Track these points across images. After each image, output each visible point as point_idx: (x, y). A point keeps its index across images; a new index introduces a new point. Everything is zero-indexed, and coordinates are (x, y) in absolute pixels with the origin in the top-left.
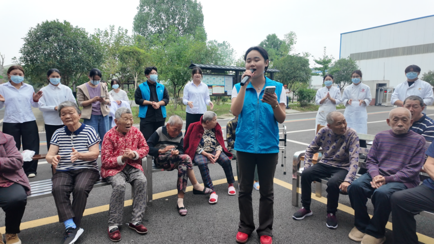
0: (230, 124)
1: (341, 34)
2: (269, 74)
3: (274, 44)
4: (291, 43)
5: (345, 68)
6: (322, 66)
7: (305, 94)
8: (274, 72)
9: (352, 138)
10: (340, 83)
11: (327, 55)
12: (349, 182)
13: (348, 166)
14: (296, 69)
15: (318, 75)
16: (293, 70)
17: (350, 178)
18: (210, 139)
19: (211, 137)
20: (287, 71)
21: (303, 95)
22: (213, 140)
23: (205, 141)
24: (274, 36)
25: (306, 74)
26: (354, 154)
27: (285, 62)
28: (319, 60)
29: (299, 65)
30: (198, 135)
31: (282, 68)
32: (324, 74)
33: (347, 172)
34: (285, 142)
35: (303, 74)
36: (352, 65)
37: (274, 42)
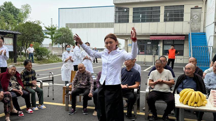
0: (23, 73)
1: (59, 9)
2: (13, 35)
3: (11, 10)
4: (27, 12)
5: (65, 34)
6: (50, 32)
7: (40, 52)
8: (17, 34)
9: (89, 75)
10: (62, 44)
11: (53, 24)
12: (91, 93)
13: (90, 87)
14: (33, 33)
15: (48, 37)
16: (32, 34)
17: (92, 91)
18: (14, 82)
19: (15, 81)
20: (27, 34)
21: (39, 52)
22: (16, 82)
23: (12, 83)
24: (10, 4)
25: (41, 36)
26: (91, 81)
27: (24, 27)
28: (48, 27)
29: (36, 30)
30: (7, 80)
31: (23, 31)
32: (52, 36)
33: (90, 89)
34: (53, 81)
35: (38, 36)
36: (69, 32)
37: (11, 8)
